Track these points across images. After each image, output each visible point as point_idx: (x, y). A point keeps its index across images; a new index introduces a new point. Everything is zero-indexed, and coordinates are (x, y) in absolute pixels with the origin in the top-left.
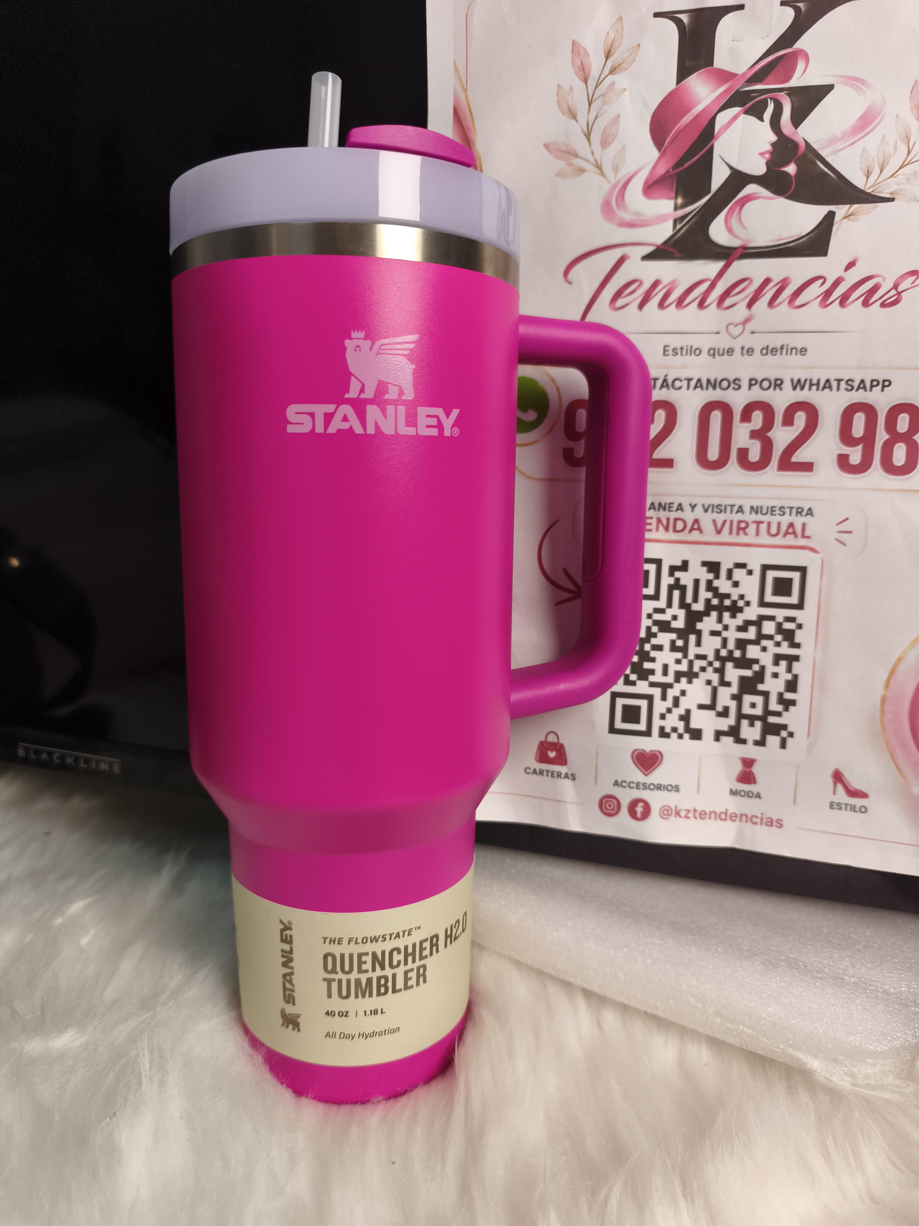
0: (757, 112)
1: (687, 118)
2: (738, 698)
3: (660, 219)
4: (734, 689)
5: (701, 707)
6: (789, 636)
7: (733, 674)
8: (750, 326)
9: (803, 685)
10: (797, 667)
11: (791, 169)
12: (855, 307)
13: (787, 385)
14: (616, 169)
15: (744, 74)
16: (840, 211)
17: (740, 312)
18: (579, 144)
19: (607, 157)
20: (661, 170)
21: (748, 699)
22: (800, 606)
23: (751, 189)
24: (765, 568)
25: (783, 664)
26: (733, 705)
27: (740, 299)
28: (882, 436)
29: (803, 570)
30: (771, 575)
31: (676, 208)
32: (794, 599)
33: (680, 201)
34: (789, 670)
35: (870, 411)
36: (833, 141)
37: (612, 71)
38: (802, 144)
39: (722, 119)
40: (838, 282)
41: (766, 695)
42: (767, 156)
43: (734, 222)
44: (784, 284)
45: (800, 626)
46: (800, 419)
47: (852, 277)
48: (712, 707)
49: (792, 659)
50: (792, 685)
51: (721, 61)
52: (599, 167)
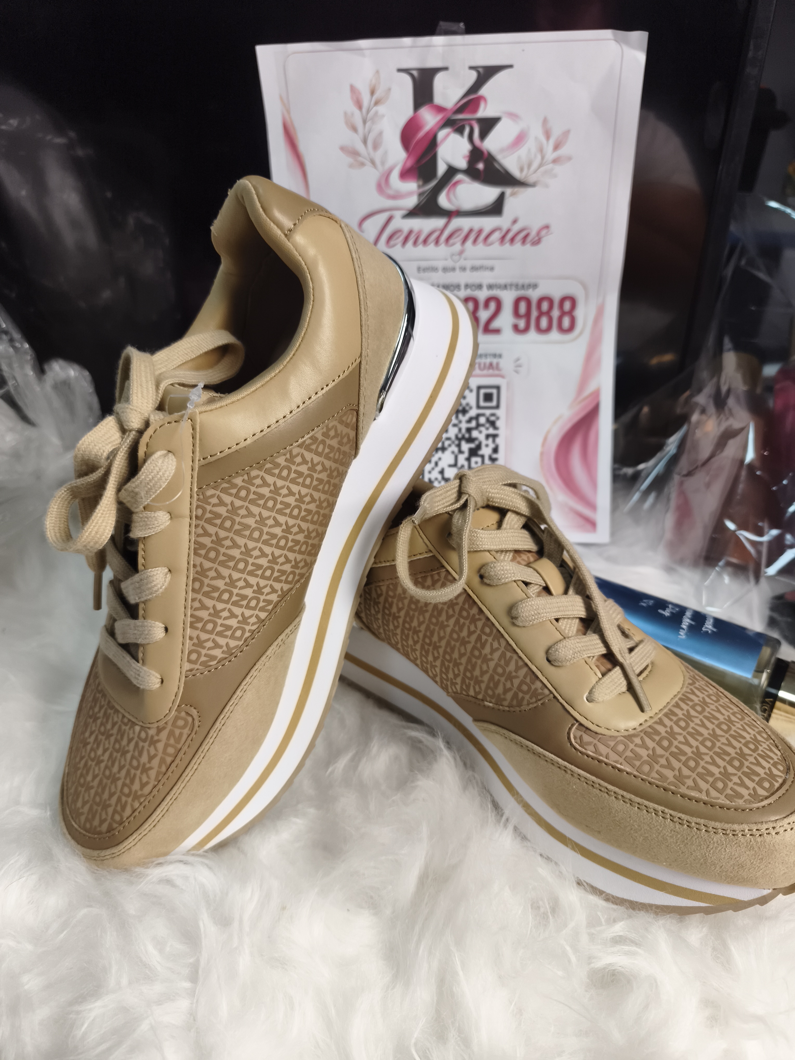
0: (460, 131)
1: (421, 134)
2: (468, 459)
3: (410, 194)
4: (466, 455)
5: (450, 466)
6: (493, 424)
7: (465, 447)
8: (464, 255)
9: (501, 449)
10: (498, 440)
11: (481, 166)
12: (518, 245)
13: (485, 288)
14: (383, 163)
15: (452, 109)
16: (508, 191)
17: (458, 247)
18: (360, 147)
19: (377, 156)
20: (409, 164)
21: (474, 459)
22: (497, 407)
23: (459, 177)
24: (479, 388)
25: (490, 440)
26: (466, 464)
27: (457, 240)
28: (534, 314)
29: (498, 388)
30: (482, 391)
31: (419, 187)
32: (494, 403)
33: (421, 183)
34: (494, 441)
35: (528, 301)
36: (502, 150)
37: (377, 103)
38: (486, 152)
39: (441, 134)
40: (508, 231)
41: (482, 457)
42: (467, 159)
43: (452, 196)
44: (480, 232)
45: (498, 418)
46: (493, 305)
47: (516, 228)
48: (455, 465)
49: (495, 436)
50: (495, 450)
51: (438, 99)
52: (373, 162)
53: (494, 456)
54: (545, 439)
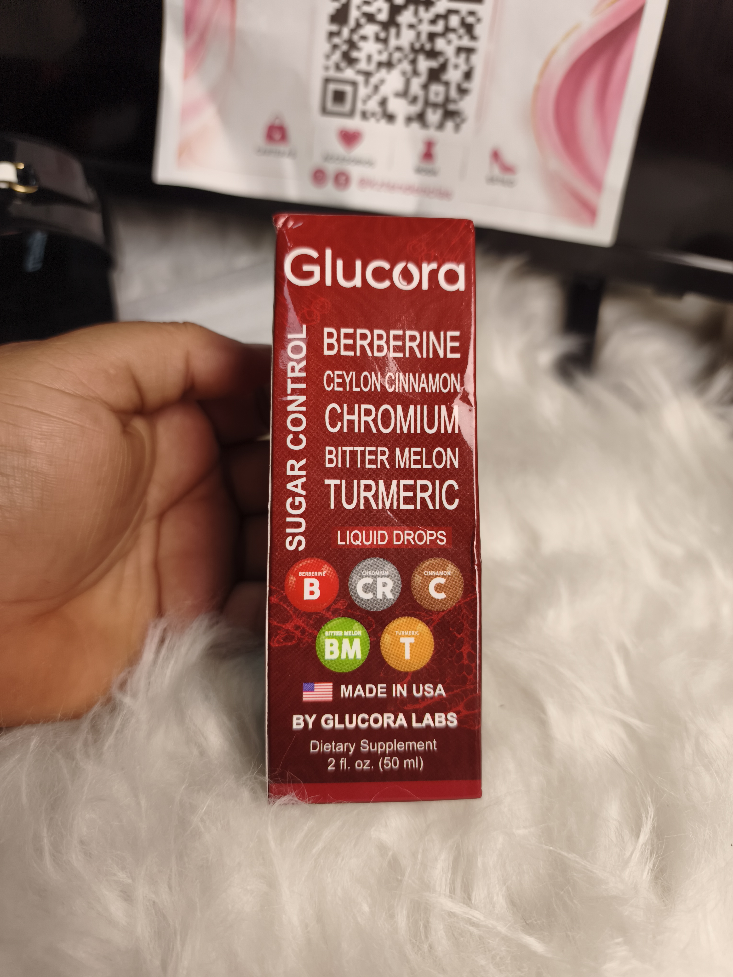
2: (425, 87)
4: (423, 78)
5: (396, 94)
6: (469, 30)
7: (424, 65)
9: (477, 76)
10: (473, 58)
21: (433, 88)
22: (480, 1)
25: (463, 56)
26: (420, 93)
34: (467, 61)
41: (447, 84)
45: (479, 20)
48: (405, 94)
49: (470, 52)
50: (468, 75)
53: (465, 85)
54: (547, 64)
